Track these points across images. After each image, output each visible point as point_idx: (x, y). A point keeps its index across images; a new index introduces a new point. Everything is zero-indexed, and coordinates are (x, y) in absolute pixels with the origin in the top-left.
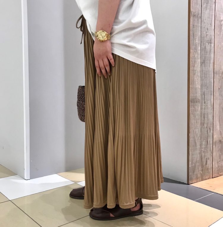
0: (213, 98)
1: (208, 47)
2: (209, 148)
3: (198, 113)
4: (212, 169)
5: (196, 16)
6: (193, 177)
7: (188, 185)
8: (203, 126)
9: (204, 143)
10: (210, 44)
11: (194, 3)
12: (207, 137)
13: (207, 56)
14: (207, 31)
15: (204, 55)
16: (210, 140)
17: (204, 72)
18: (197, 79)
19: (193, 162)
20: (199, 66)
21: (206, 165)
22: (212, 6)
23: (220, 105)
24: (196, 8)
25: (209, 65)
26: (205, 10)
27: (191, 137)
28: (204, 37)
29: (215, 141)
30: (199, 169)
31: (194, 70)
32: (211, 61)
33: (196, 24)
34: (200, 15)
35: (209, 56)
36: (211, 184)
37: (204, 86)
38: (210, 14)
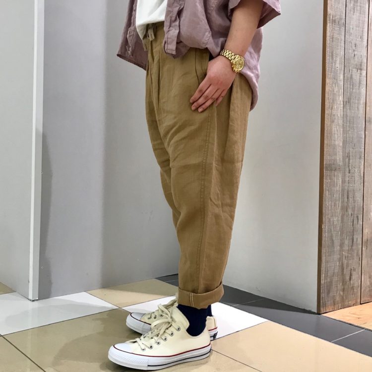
0: (363, 164)
1: (356, 76)
2: (356, 251)
3: (338, 188)
4: (360, 288)
5: (337, 21)
6: (328, 301)
7: (319, 316)
8: (346, 213)
9: (346, 242)
10: (359, 71)
12: (353, 231)
13: (354, 90)
14: (355, 48)
15: (349, 89)
16: (358, 238)
17: (348, 118)
18: (337, 130)
19: (329, 274)
20: (340, 107)
21: (350, 280)
22: (363, 7)
24: (337, 8)
25: (358, 107)
26: (352, 12)
27: (325, 231)
28: (349, 59)
29: (366, 240)
30: (339, 288)
31: (331, 114)
32: (360, 100)
33: (336, 36)
34: (343, 21)
35: (358, 91)
36: (359, 314)
37: (349, 144)
38: (359, 20)
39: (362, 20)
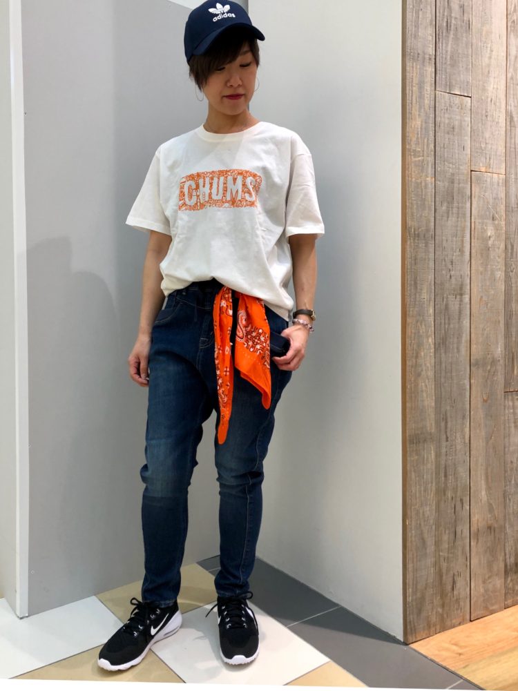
1: (454, 306)
2: (460, 549)
3: (429, 466)
4: (468, 599)
5: (422, 236)
6: (419, 625)
7: (405, 648)
8: (443, 497)
9: (445, 538)
10: (458, 297)
11: (415, 207)
12: (455, 521)
13: (452, 326)
14: (450, 267)
15: (443, 325)
16: (463, 529)
17: (443, 365)
18: (426, 386)
19: (419, 587)
20: (430, 352)
21: (453, 589)
22: (462, 207)
23: (488, 439)
24: (421, 216)
25: (458, 348)
26: (445, 218)
27: (411, 528)
28: (442, 284)
29: (476, 530)
30: (435, 604)
31: (416, 364)
32: (462, 337)
33: (421, 255)
34: (432, 232)
35: (457, 326)
36: (463, 644)
37: (446, 400)
38: (457, 226)
39: (461, 226)
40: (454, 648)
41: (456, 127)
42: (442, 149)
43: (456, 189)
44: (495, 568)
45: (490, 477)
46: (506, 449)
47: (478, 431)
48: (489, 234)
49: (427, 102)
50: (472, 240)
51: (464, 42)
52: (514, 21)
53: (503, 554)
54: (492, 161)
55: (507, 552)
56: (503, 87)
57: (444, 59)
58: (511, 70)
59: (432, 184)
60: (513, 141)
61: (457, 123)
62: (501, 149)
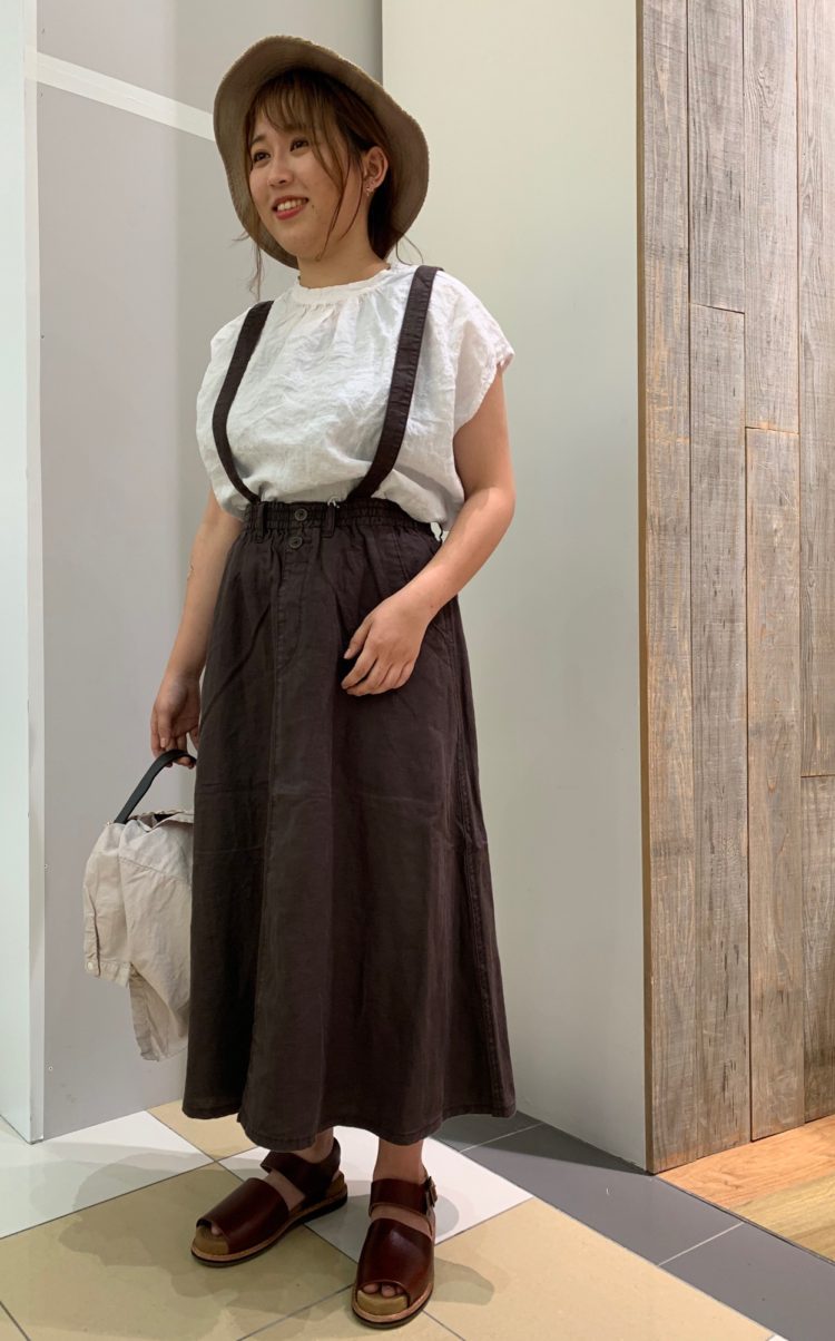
0: (745, 830)
1: (722, 639)
2: (735, 1024)
3: (685, 891)
4: (748, 1105)
5: (670, 528)
6: (672, 1143)
7: (650, 1179)
8: (708, 943)
9: (711, 1006)
11: (660, 483)
12: (727, 981)
13: (718, 670)
14: (715, 578)
15: (704, 669)
16: (739, 993)
17: (706, 733)
18: (679, 765)
19: (671, 1084)
20: (685, 712)
21: (724, 1090)
22: (733, 484)
23: (777, 851)
24: (670, 498)
25: (728, 706)
26: (707, 502)
27: (660, 990)
28: (703, 604)
29: (759, 995)
30: (696, 1112)
31: (664, 730)
33: (669, 559)
34: (686, 524)
35: (727, 670)
36: (741, 1173)
37: (710, 788)
38: (725, 515)
40: (728, 1178)
41: (722, 359)
42: (701, 394)
43: (722, 458)
44: (790, 1057)
45: (780, 912)
46: (806, 868)
47: (762, 838)
48: (775, 526)
49: (678, 320)
50: (749, 536)
51: (732, 229)
52: (808, 196)
53: (801, 1035)
54: (778, 412)
55: (807, 1031)
56: (793, 298)
57: (702, 255)
58: (805, 273)
59: (685, 448)
60: (809, 381)
61: (723, 353)
62: (792, 394)
